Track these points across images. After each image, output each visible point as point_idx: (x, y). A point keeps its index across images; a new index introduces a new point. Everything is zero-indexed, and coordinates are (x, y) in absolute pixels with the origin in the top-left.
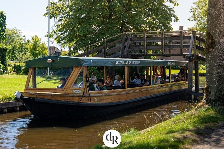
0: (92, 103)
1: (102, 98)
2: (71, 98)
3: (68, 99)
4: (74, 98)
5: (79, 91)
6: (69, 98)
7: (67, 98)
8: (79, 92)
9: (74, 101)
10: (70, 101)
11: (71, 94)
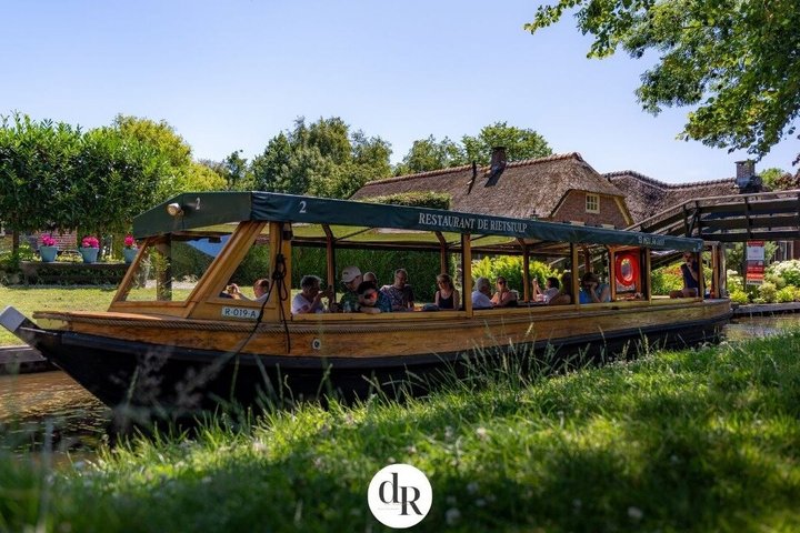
0: (298, 357)
1: (345, 339)
2: (203, 335)
3: (191, 341)
4: (216, 335)
5: (250, 311)
6: (196, 334)
7: (187, 336)
8: (248, 316)
9: (218, 347)
10: (200, 346)
11: (201, 321)
